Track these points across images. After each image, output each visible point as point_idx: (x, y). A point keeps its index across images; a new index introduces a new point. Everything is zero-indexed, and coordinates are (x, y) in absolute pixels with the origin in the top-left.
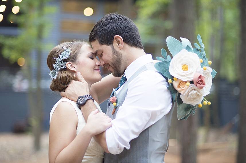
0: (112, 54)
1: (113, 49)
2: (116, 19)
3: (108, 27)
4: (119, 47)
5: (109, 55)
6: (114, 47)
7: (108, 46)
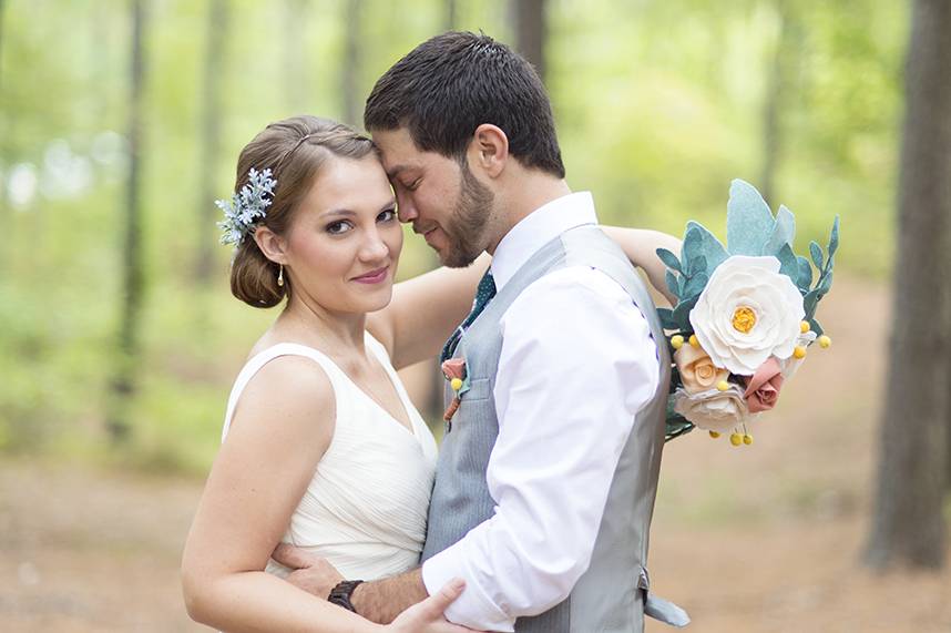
0: (458, 189)
1: (466, 172)
2: (490, 63)
3: (456, 90)
4: (489, 169)
5: (447, 191)
6: (471, 166)
7: (449, 157)
